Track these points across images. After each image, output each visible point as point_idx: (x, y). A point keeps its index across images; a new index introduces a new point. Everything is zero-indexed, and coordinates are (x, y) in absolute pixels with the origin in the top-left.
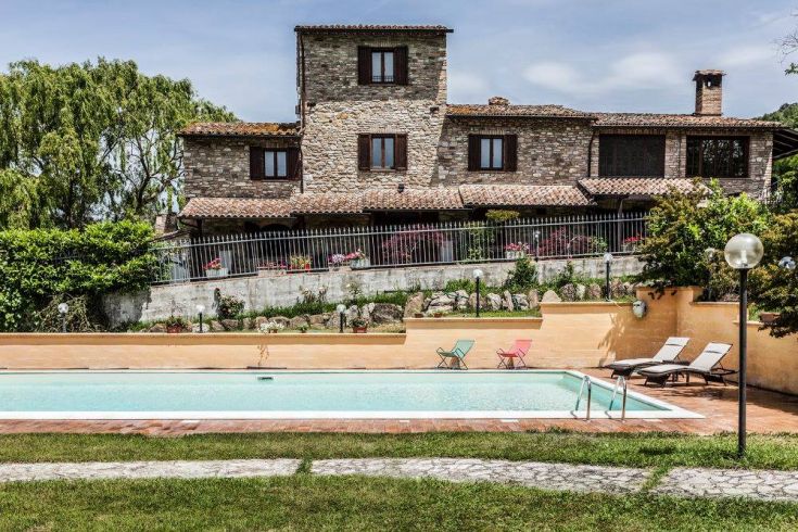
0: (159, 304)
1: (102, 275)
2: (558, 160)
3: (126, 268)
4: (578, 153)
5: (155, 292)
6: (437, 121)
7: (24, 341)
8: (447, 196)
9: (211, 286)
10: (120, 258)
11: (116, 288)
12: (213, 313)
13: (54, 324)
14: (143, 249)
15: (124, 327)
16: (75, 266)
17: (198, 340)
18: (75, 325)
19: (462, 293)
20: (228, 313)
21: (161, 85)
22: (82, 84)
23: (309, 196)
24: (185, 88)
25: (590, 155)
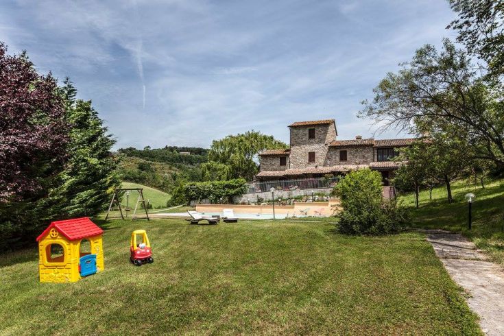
0: (245, 198)
1: (232, 192)
2: (364, 157)
3: (237, 190)
4: (370, 155)
5: (244, 195)
6: (327, 148)
7: (216, 206)
8: (328, 169)
9: (256, 194)
10: (236, 187)
11: (235, 195)
12: (256, 201)
13: (222, 203)
14: (241, 185)
15: (237, 204)
16: (227, 189)
17: (253, 207)
18: (226, 203)
19: (317, 196)
20: (260, 201)
21: (265, 138)
22: (242, 141)
23: (291, 170)
24: (272, 138)
25: (374, 155)
